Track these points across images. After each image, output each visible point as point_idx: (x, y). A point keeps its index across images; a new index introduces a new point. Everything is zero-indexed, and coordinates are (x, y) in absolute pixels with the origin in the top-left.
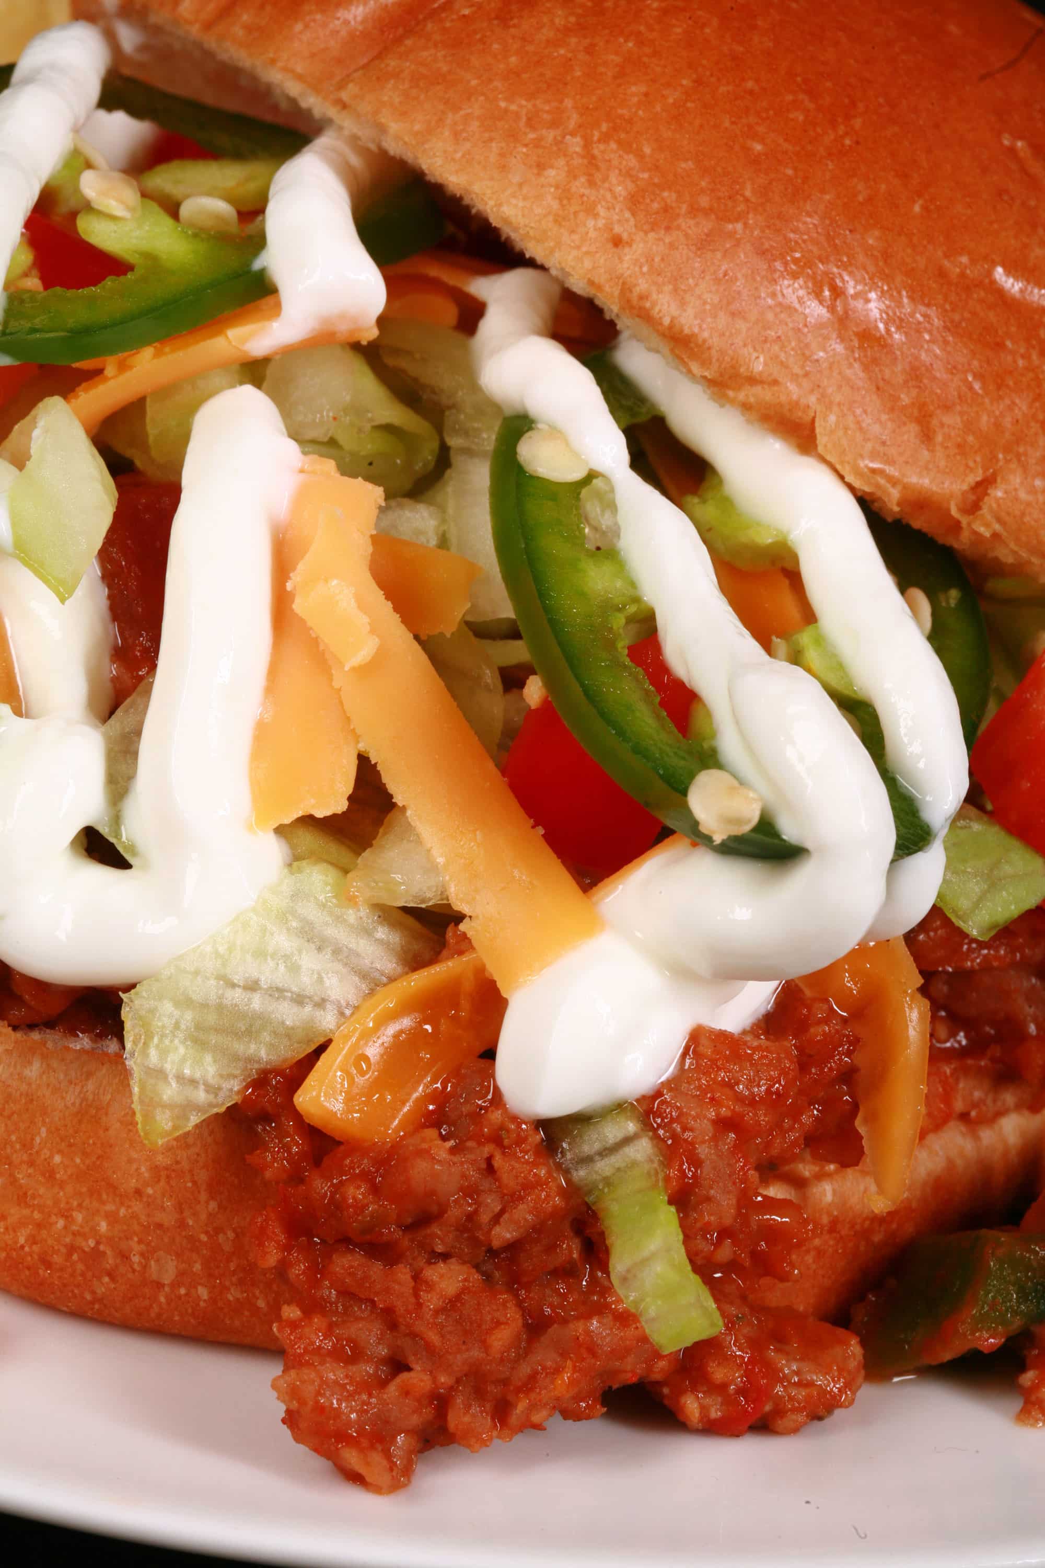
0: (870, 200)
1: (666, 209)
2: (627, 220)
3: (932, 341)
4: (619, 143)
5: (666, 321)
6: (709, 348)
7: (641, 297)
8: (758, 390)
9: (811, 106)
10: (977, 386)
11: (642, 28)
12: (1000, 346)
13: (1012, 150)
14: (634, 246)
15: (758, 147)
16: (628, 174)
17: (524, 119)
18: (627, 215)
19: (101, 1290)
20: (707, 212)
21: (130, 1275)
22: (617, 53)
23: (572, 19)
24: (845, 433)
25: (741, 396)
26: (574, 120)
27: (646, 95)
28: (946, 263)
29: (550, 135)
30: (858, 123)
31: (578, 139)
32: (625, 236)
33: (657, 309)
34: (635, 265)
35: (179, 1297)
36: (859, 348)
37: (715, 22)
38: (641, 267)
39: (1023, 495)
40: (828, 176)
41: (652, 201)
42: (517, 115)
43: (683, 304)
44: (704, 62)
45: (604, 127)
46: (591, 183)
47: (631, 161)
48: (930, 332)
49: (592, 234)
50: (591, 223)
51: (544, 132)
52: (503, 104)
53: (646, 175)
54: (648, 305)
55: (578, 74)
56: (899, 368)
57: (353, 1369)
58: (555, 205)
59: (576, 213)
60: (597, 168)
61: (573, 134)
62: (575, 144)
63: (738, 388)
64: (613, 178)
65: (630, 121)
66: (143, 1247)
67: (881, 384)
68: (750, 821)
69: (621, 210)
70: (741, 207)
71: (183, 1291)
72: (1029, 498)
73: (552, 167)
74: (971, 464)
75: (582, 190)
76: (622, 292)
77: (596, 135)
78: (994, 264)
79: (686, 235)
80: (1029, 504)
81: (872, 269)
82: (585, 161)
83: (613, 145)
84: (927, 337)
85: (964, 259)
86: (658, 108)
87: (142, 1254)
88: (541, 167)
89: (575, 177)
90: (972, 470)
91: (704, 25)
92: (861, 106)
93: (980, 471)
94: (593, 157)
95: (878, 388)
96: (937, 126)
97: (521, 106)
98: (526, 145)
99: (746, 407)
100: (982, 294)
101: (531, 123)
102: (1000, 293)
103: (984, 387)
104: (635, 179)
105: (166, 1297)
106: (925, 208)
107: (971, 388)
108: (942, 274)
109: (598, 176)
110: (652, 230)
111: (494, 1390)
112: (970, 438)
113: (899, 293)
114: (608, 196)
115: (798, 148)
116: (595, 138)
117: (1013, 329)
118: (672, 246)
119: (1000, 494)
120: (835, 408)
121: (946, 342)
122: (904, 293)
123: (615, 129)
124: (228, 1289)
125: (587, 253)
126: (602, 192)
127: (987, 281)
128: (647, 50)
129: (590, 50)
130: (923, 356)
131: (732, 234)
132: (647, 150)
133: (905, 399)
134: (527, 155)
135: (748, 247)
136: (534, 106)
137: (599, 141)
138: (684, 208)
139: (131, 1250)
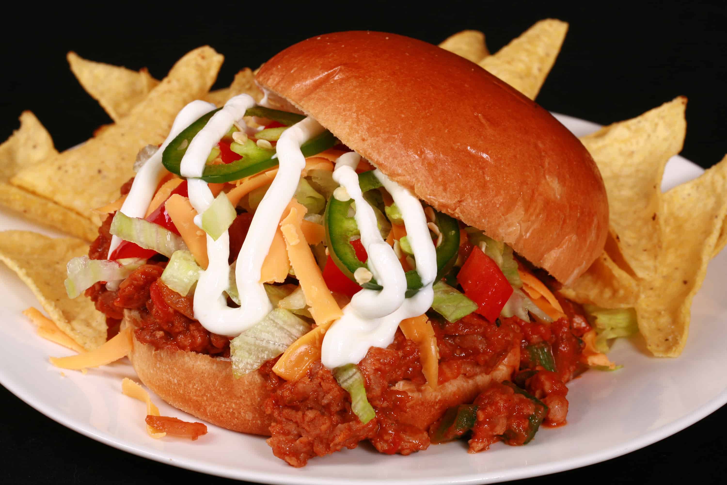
0: (433, 129)
1: (377, 132)
2: (367, 134)
3: (448, 165)
4: (366, 115)
5: (376, 160)
6: (387, 167)
7: (370, 154)
8: (400, 177)
9: (419, 105)
10: (460, 176)
11: (375, 86)
12: (468, 166)
13: (477, 117)
14: (368, 141)
15: (403, 116)
16: (367, 123)
17: (342, 109)
18: (367, 133)
19: (235, 422)
20: (388, 132)
21: (242, 418)
22: (368, 92)
23: (358, 84)
24: (423, 189)
25: (396, 179)
26: (354, 109)
27: (374, 103)
28: (454, 145)
29: (348, 113)
30: (432, 110)
31: (355, 114)
32: (366, 138)
33: (373, 156)
34: (368, 146)
35: (254, 423)
36: (427, 167)
37: (395, 84)
38: (369, 146)
39: (471, 205)
40: (422, 123)
41: (373, 129)
42: (341, 108)
43: (380, 156)
44: (391, 94)
45: (362, 111)
46: (358, 125)
47: (369, 119)
48: (448, 163)
49: (357, 138)
50: (357, 135)
51: (347, 112)
52: (338, 106)
53: (372, 123)
54: (371, 156)
55: (357, 98)
56: (439, 172)
57: (288, 437)
58: (348, 130)
59: (353, 133)
60: (360, 121)
61: (354, 113)
62: (354, 115)
63: (395, 177)
64: (364, 124)
65: (369, 110)
66: (243, 411)
67: (433, 176)
68: (368, 280)
69: (365, 132)
70: (397, 131)
71: (254, 422)
72: (473, 205)
73: (348, 121)
74: (457, 196)
75: (355, 127)
76: (365, 153)
77: (360, 113)
78: (467, 145)
79: (382, 138)
80: (473, 207)
81: (432, 146)
82: (357, 120)
83: (364, 116)
84: (447, 164)
85: (459, 144)
86: (377, 106)
87: (244, 413)
88: (345, 121)
89: (354, 124)
90: (457, 198)
91: (392, 85)
92: (433, 105)
93: (459, 198)
94: (359, 119)
95: (432, 177)
96: (455, 110)
97: (342, 106)
98: (342, 116)
99: (398, 182)
100: (463, 153)
101: (344, 110)
102: (469, 153)
103: (462, 177)
104: (369, 124)
105: (251, 423)
106: (449, 131)
107: (459, 177)
108: (452, 148)
109: (360, 123)
110: (373, 137)
111: (325, 441)
112: (457, 190)
113: (439, 153)
114: (362, 128)
115: (414, 116)
116: (360, 114)
117: (472, 162)
118: (378, 141)
119: (464, 204)
120: (420, 182)
121: (452, 165)
122: (441, 153)
123: (365, 111)
124: (265, 421)
125: (356, 143)
126: (360, 127)
127: (465, 150)
128: (376, 91)
129: (361, 92)
130: (446, 169)
131: (394, 138)
132: (373, 117)
133: (440, 180)
134: (342, 118)
135: (398, 141)
136: (345, 106)
137: (361, 114)
138: (382, 131)
139: (241, 411)
